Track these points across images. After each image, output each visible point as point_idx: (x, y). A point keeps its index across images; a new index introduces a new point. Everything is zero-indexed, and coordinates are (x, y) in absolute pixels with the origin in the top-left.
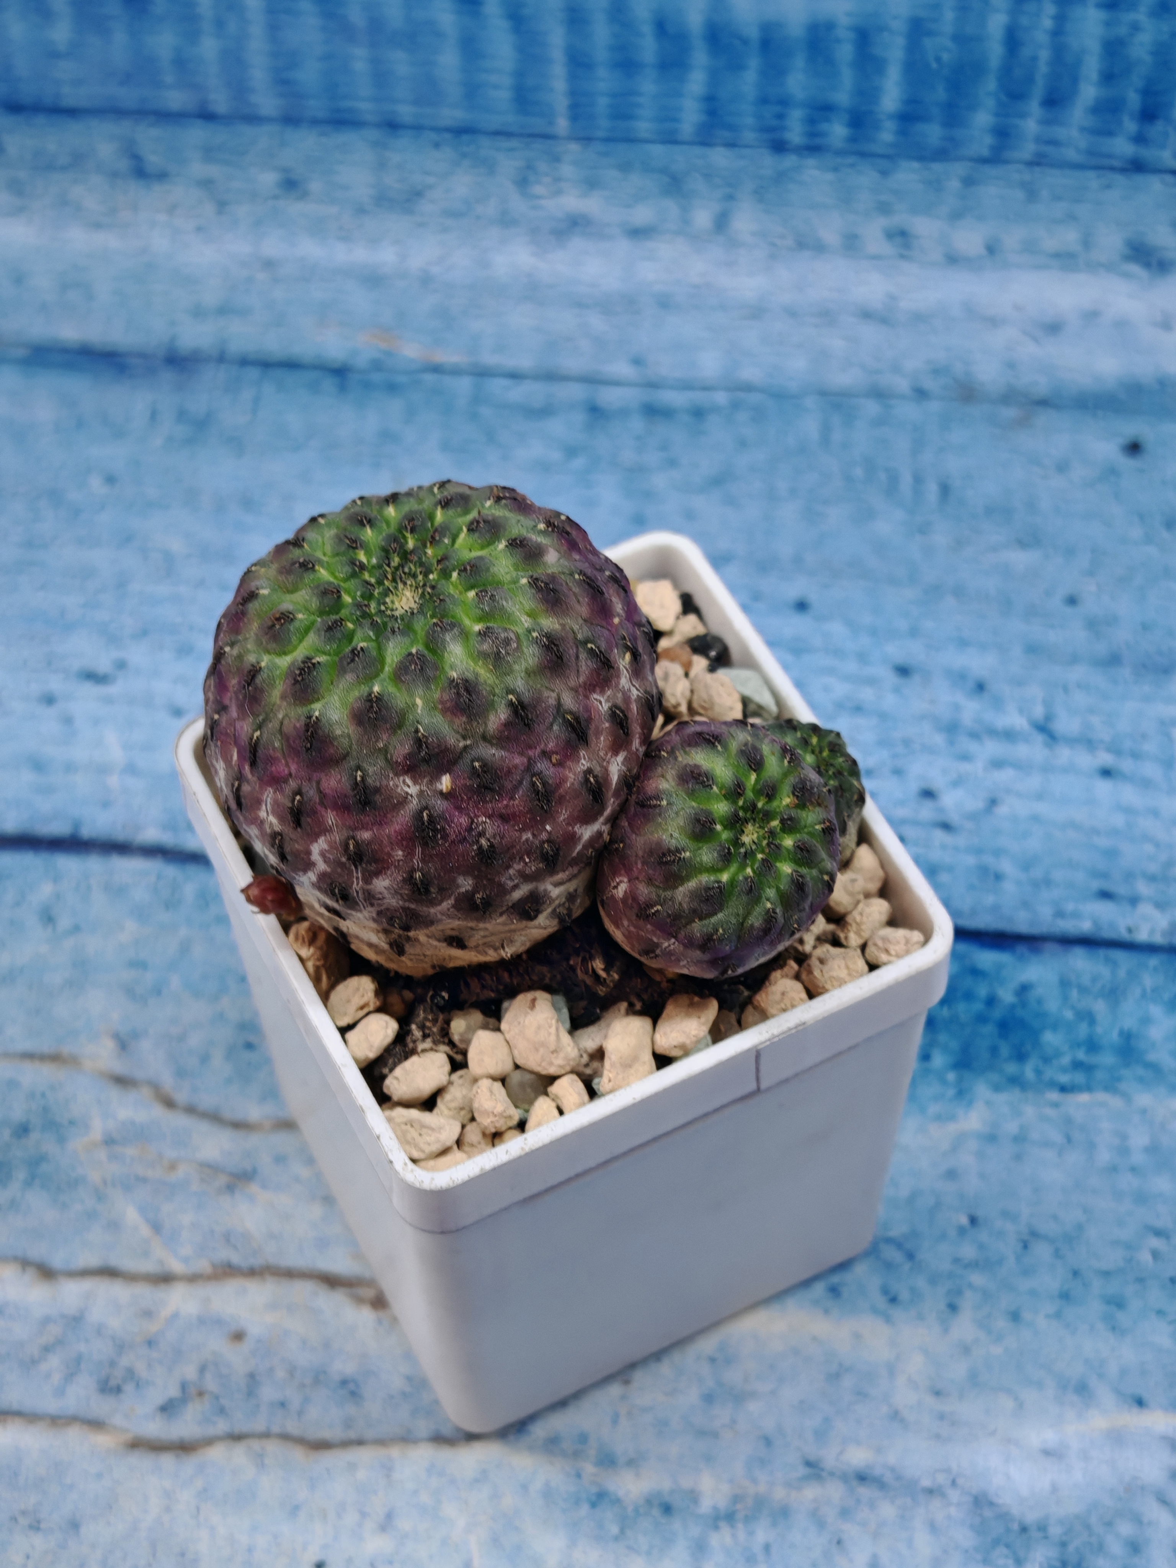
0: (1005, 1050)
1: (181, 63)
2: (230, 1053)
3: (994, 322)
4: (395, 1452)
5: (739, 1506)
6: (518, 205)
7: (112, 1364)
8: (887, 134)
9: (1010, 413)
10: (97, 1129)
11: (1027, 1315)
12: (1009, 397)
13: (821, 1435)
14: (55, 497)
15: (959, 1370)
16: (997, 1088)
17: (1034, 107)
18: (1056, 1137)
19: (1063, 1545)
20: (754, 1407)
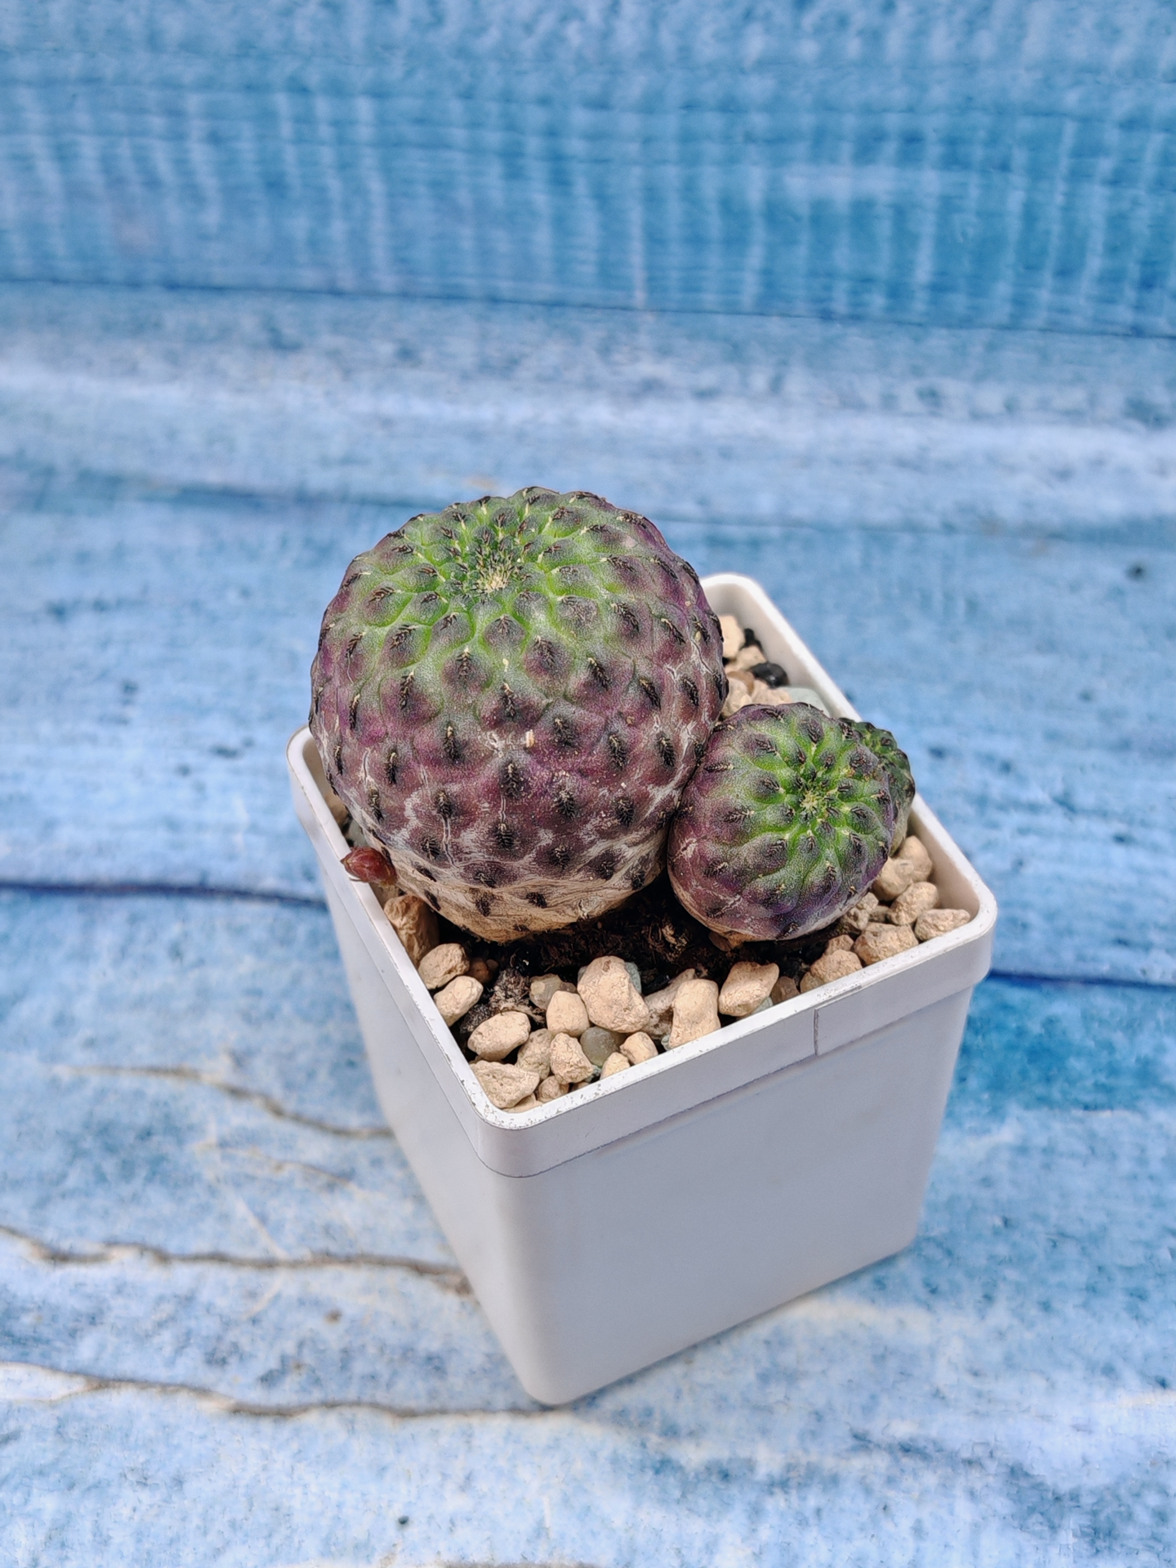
0: (1034, 1074)
1: (314, 243)
2: (334, 1069)
3: (1012, 469)
4: (475, 1421)
5: (792, 1474)
6: (600, 370)
7: (219, 1338)
8: (919, 305)
9: (1027, 544)
10: (213, 1132)
11: (1056, 1305)
12: (1028, 530)
13: (868, 1410)
14: (196, 606)
15: (995, 1353)
16: (1027, 1107)
17: (1047, 277)
18: (1081, 1148)
19: (1095, 1513)
20: (806, 1386)
